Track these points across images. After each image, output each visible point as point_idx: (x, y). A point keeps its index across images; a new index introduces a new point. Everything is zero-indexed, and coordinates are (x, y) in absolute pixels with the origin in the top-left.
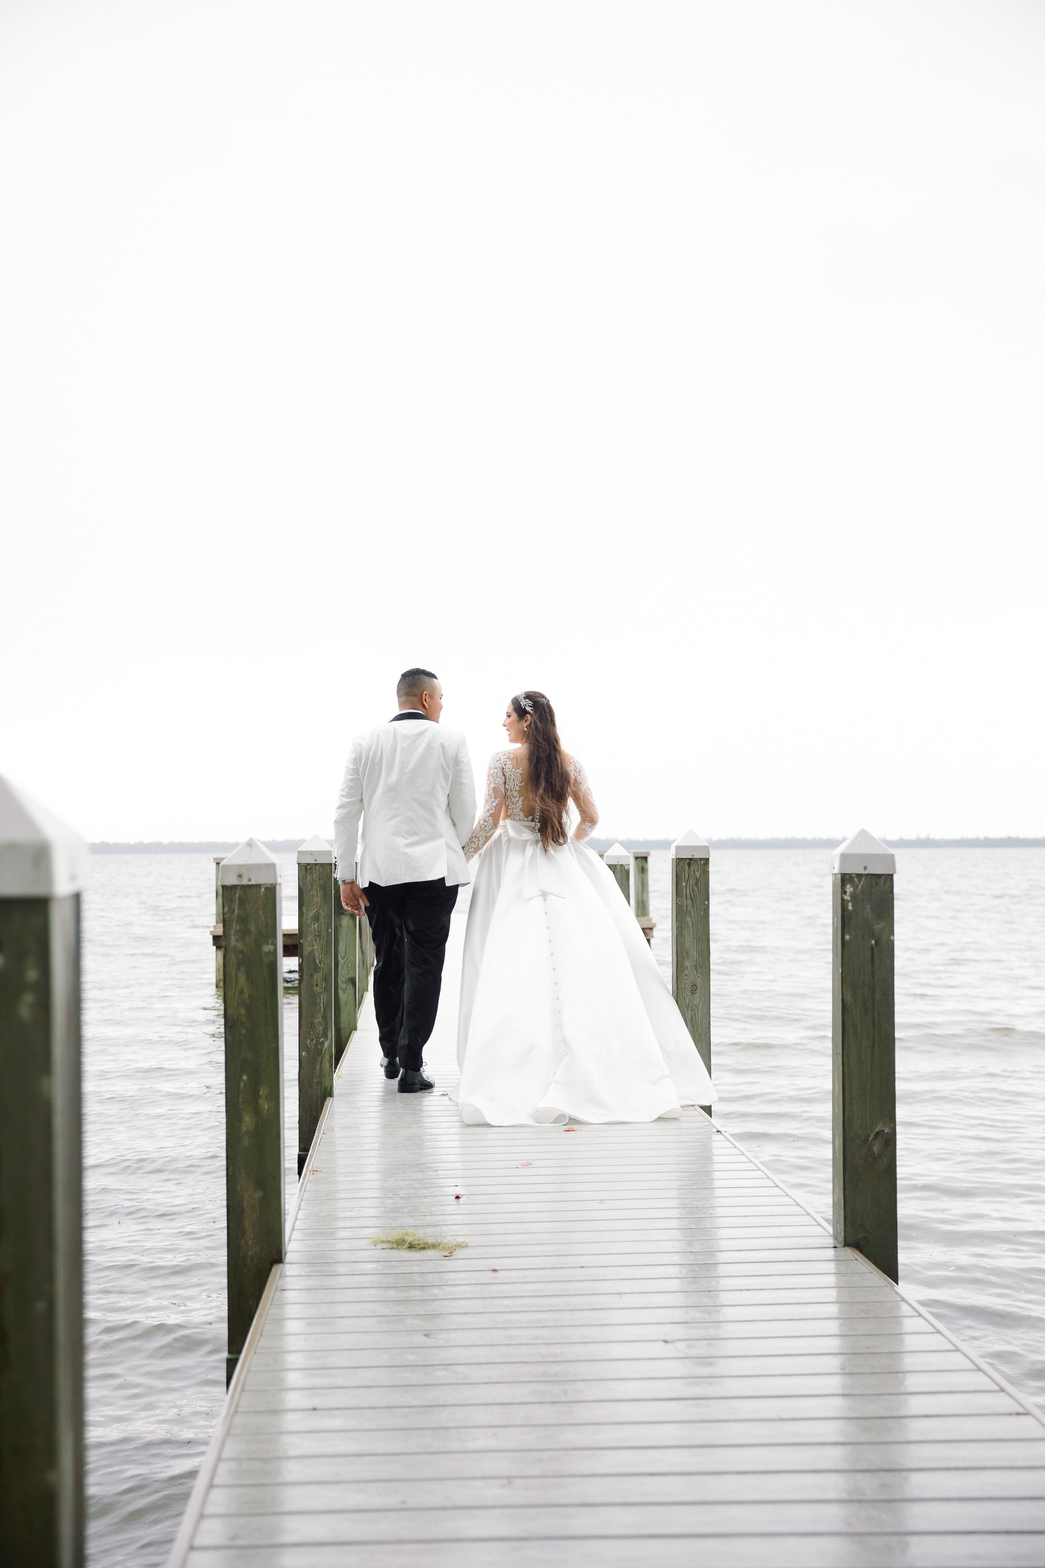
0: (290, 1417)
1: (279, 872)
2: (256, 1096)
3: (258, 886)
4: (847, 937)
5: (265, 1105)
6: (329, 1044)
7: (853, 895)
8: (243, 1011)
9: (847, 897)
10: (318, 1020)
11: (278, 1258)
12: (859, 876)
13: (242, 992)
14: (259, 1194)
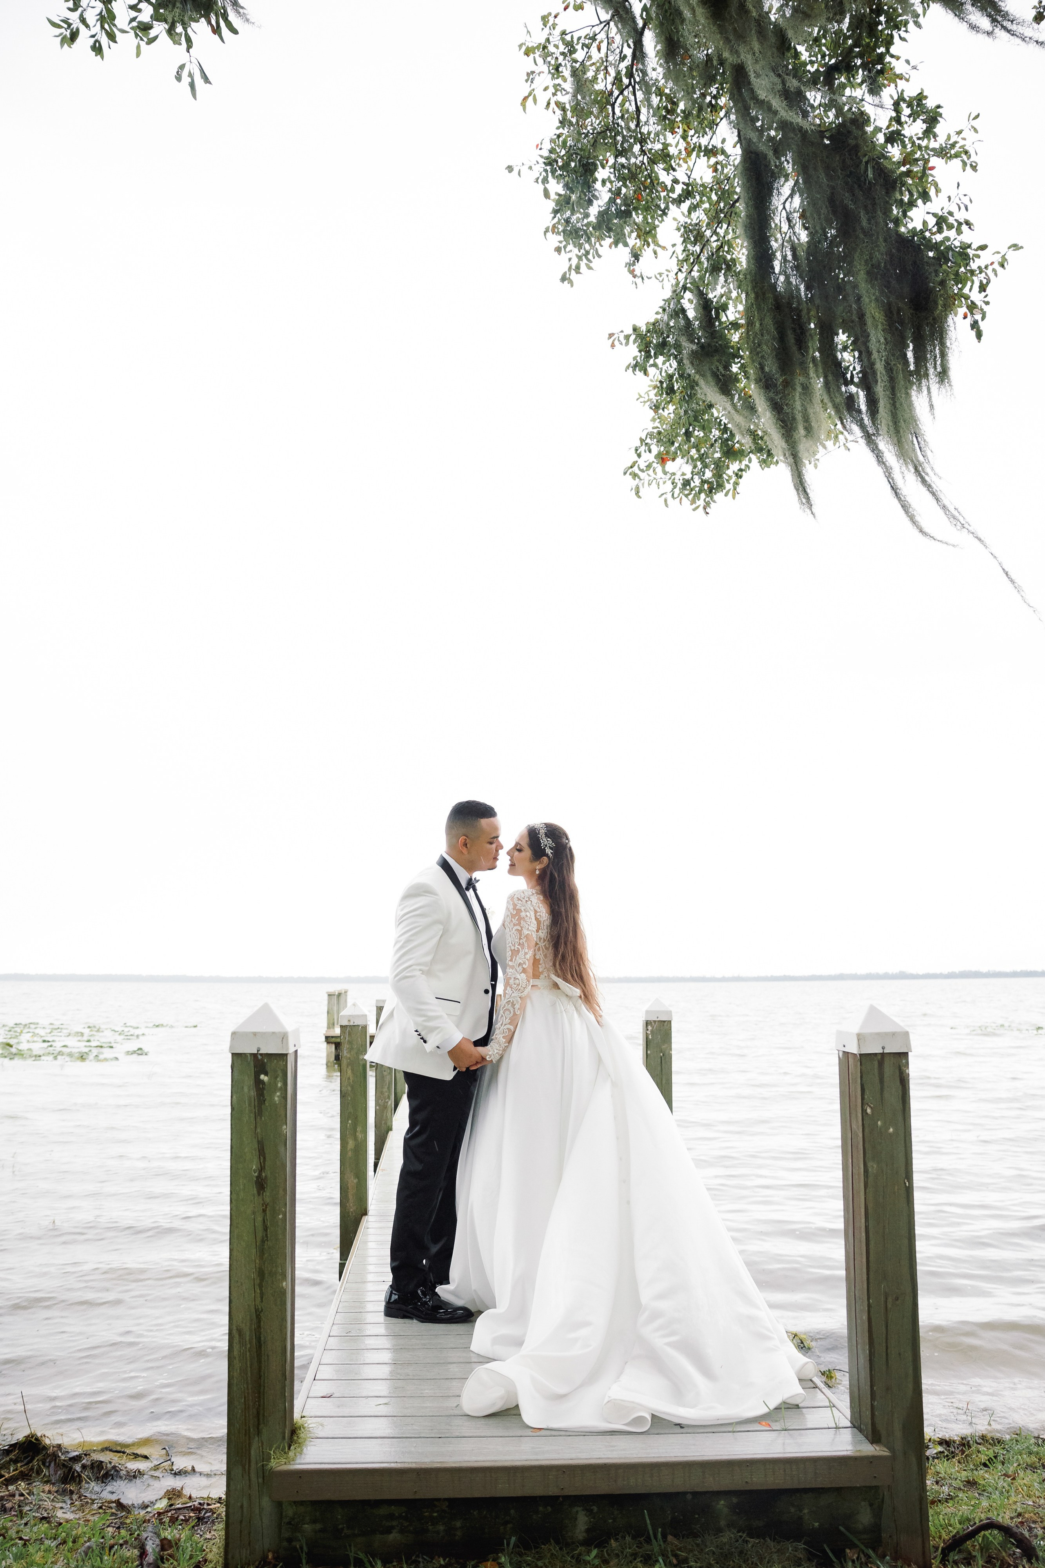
0: (369, 1285)
1: (368, 1019)
2: (355, 1131)
3: (358, 1026)
4: (649, 1052)
5: (360, 1136)
6: (391, 1102)
7: (652, 1031)
8: (349, 1088)
9: (649, 1032)
10: (385, 1089)
11: (365, 1213)
12: (655, 1021)
13: (349, 1078)
14: (356, 1181)
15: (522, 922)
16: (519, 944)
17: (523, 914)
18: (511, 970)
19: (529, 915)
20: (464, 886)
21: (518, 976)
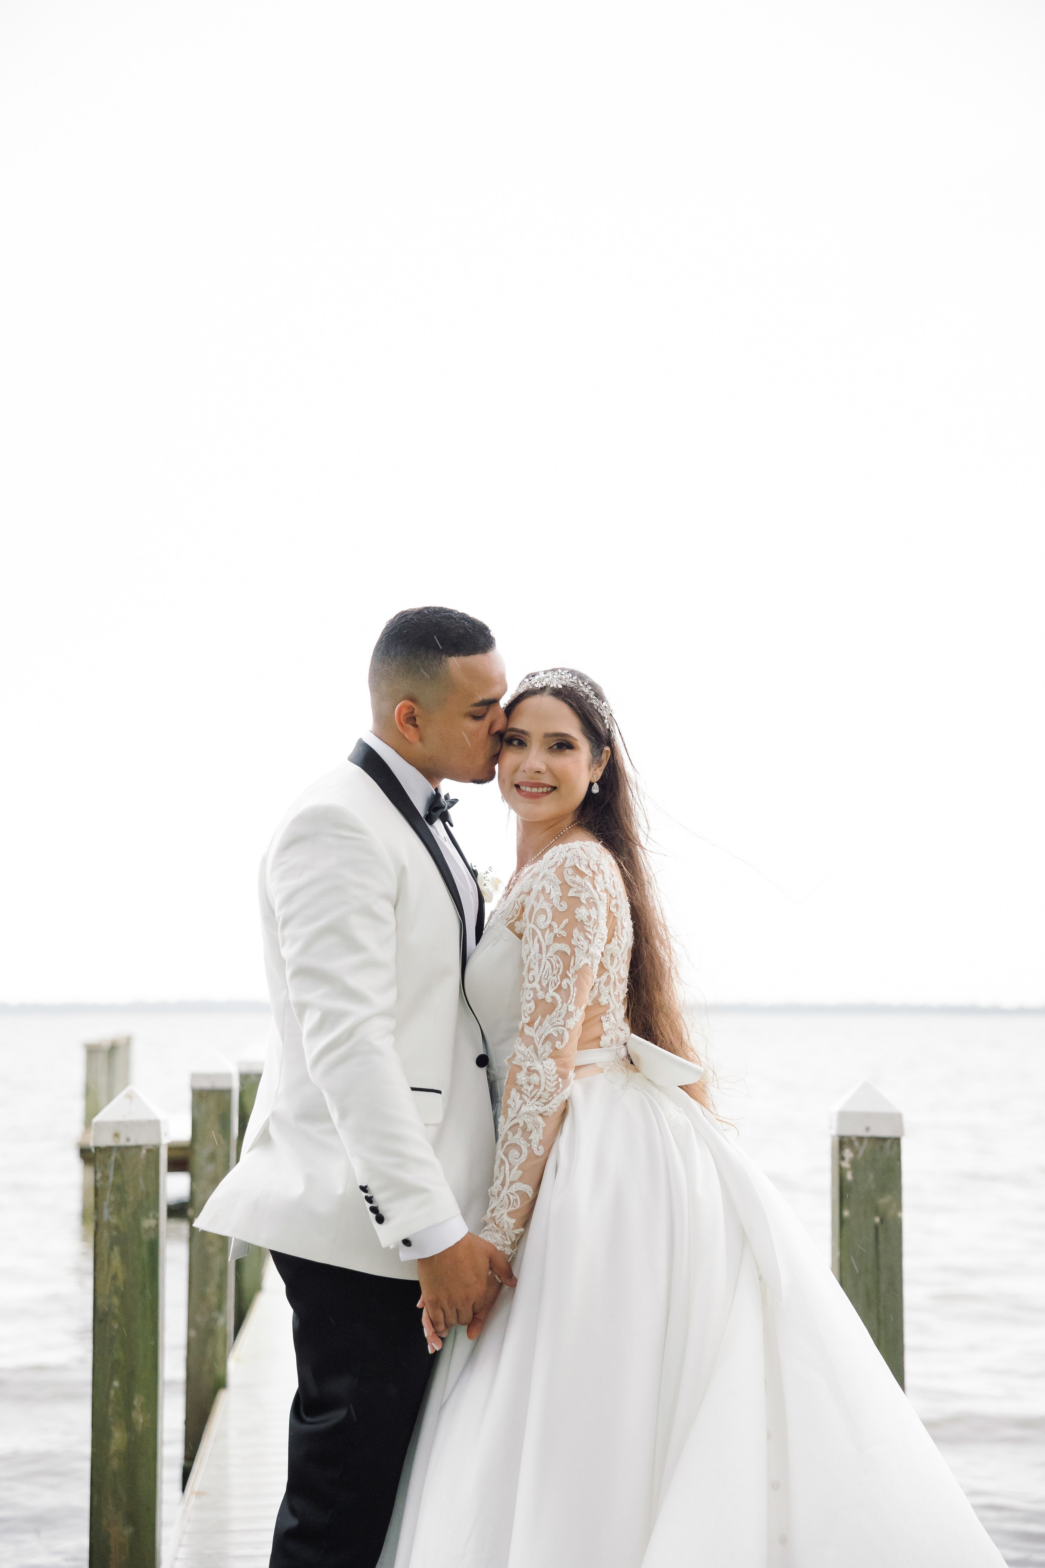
2: (129, 1406)
3: (139, 1147)
4: (846, 1213)
5: (139, 1418)
7: (853, 1163)
8: (116, 1301)
9: (846, 1164)
10: (212, 1289)
12: (860, 1139)
13: (115, 1277)
14: (128, 1531)
15: (576, 931)
16: (559, 989)
17: (582, 913)
18: (522, 1048)
19: (594, 916)
20: (421, 807)
21: (538, 1066)
